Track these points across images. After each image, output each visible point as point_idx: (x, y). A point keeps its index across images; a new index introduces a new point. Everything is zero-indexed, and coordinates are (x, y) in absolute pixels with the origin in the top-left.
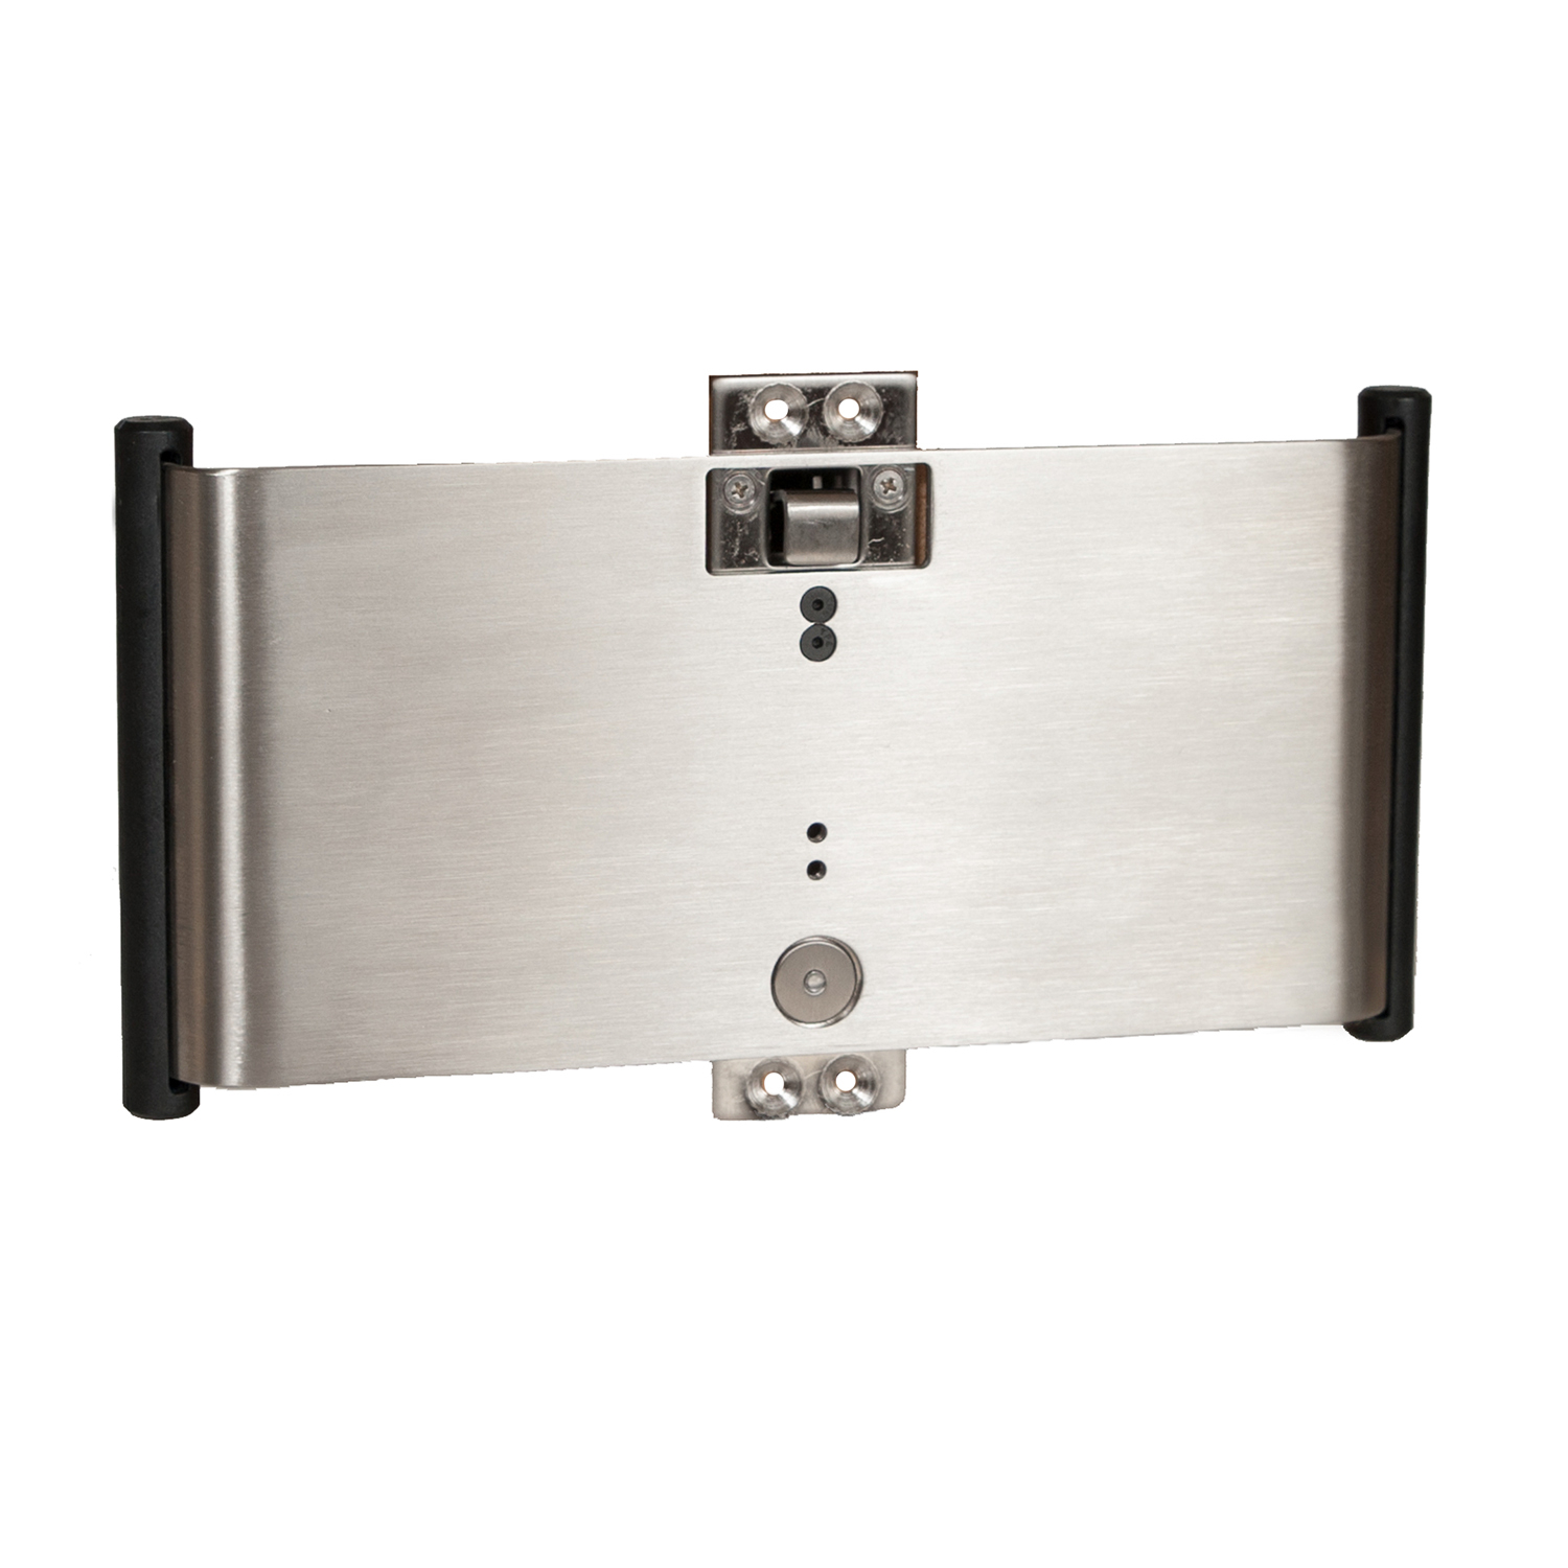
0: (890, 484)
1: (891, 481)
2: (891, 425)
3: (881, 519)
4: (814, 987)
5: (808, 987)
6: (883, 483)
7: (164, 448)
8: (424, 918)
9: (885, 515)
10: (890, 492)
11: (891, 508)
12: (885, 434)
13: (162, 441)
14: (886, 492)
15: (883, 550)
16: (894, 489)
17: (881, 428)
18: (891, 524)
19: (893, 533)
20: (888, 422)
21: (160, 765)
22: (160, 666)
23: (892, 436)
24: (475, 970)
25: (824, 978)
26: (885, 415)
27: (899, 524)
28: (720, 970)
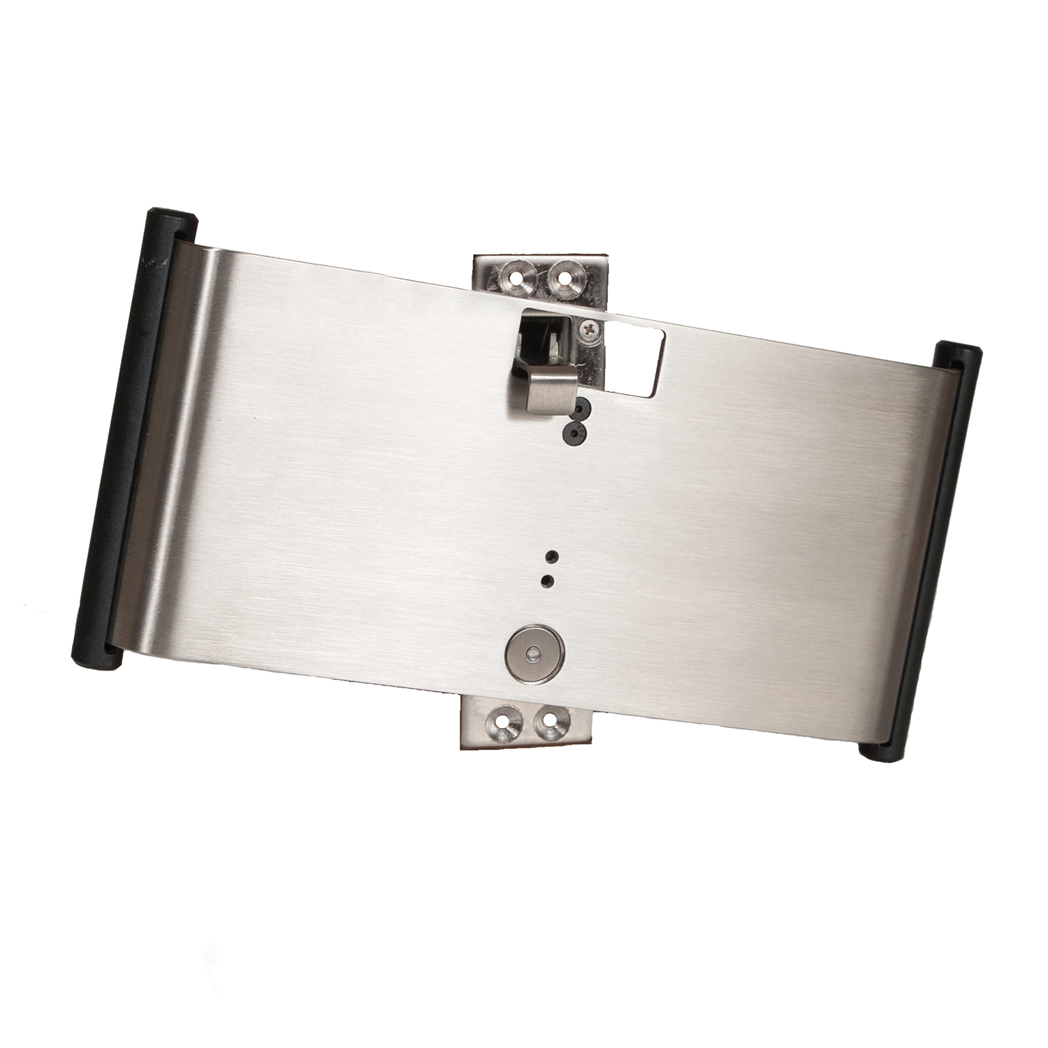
0: (590, 329)
1: (591, 326)
2: (592, 289)
3: (584, 351)
4: (533, 658)
5: (528, 657)
6: (585, 328)
7: (178, 228)
8: (291, 565)
9: (586, 348)
10: (590, 333)
11: (590, 344)
12: (588, 295)
13: (177, 224)
14: (587, 334)
15: (585, 371)
16: (593, 332)
17: (585, 291)
18: (590, 355)
19: (592, 360)
20: (590, 288)
21: (137, 435)
22: (149, 370)
23: (592, 297)
24: (318, 606)
25: (540, 651)
26: (588, 283)
27: (596, 355)
28: (475, 635)
